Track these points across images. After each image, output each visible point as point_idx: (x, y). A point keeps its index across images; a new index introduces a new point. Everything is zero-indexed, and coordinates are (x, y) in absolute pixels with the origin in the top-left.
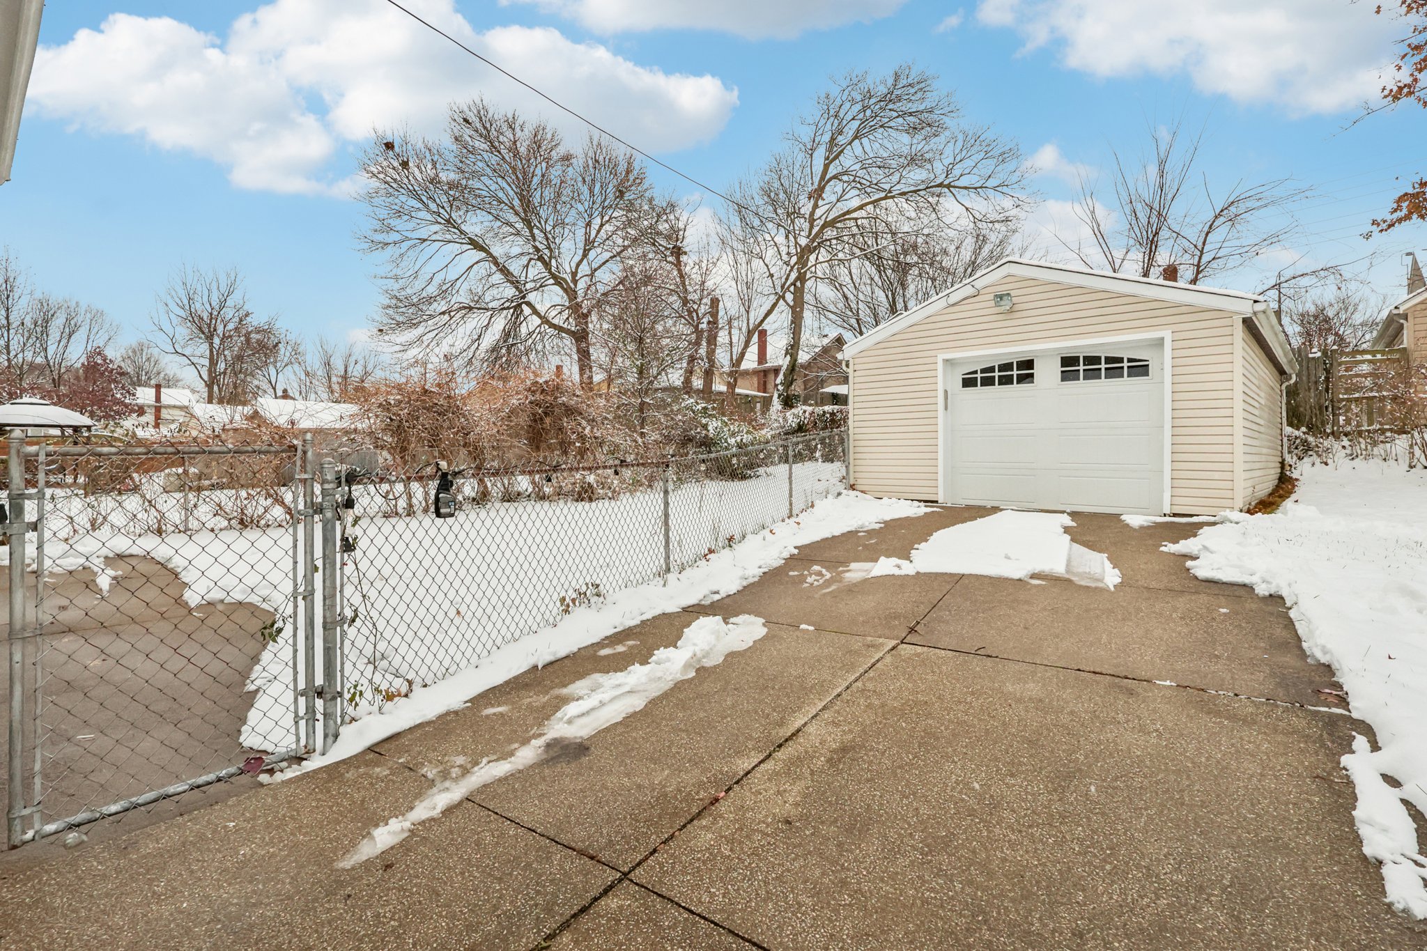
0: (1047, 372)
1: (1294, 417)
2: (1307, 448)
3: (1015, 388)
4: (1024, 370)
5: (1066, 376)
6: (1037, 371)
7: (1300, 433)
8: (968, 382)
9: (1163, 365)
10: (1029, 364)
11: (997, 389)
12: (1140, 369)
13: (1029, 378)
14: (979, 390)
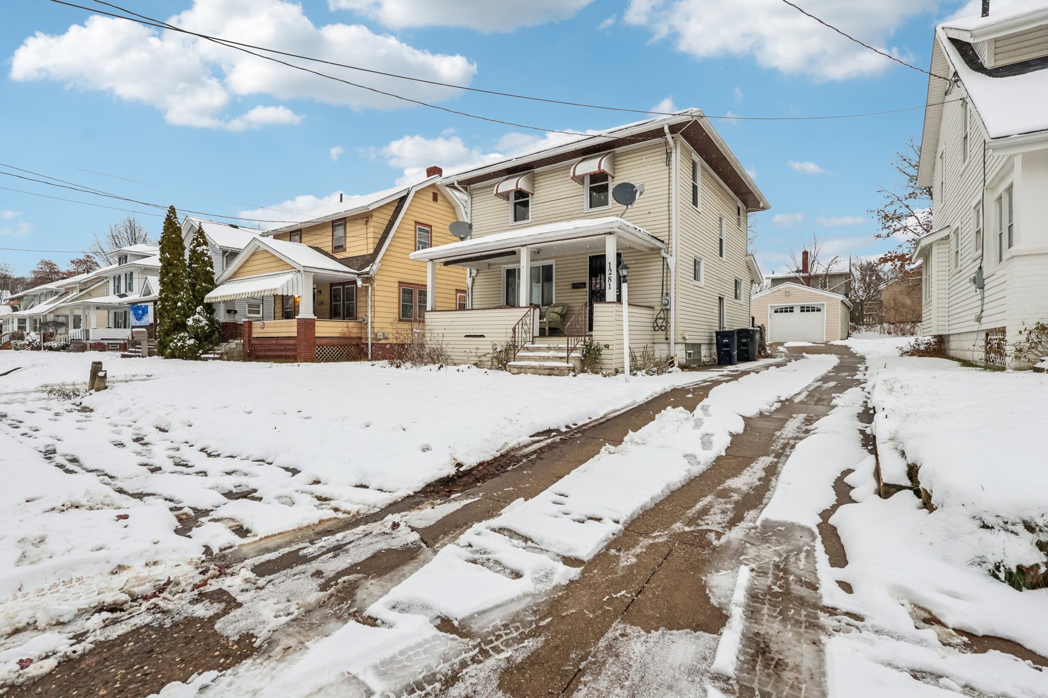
0: (797, 310)
1: (852, 320)
2: (855, 329)
3: (789, 313)
4: (791, 309)
5: (802, 311)
6: (794, 310)
7: (853, 324)
8: (776, 312)
9: (825, 309)
10: (792, 308)
11: (784, 314)
12: (819, 310)
13: (792, 311)
14: (779, 314)
